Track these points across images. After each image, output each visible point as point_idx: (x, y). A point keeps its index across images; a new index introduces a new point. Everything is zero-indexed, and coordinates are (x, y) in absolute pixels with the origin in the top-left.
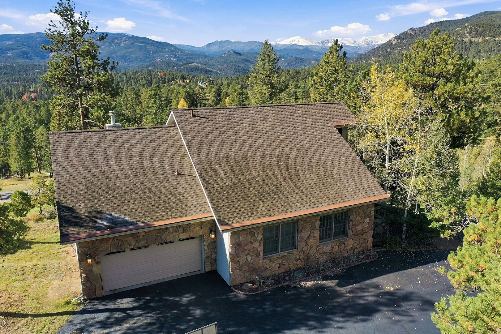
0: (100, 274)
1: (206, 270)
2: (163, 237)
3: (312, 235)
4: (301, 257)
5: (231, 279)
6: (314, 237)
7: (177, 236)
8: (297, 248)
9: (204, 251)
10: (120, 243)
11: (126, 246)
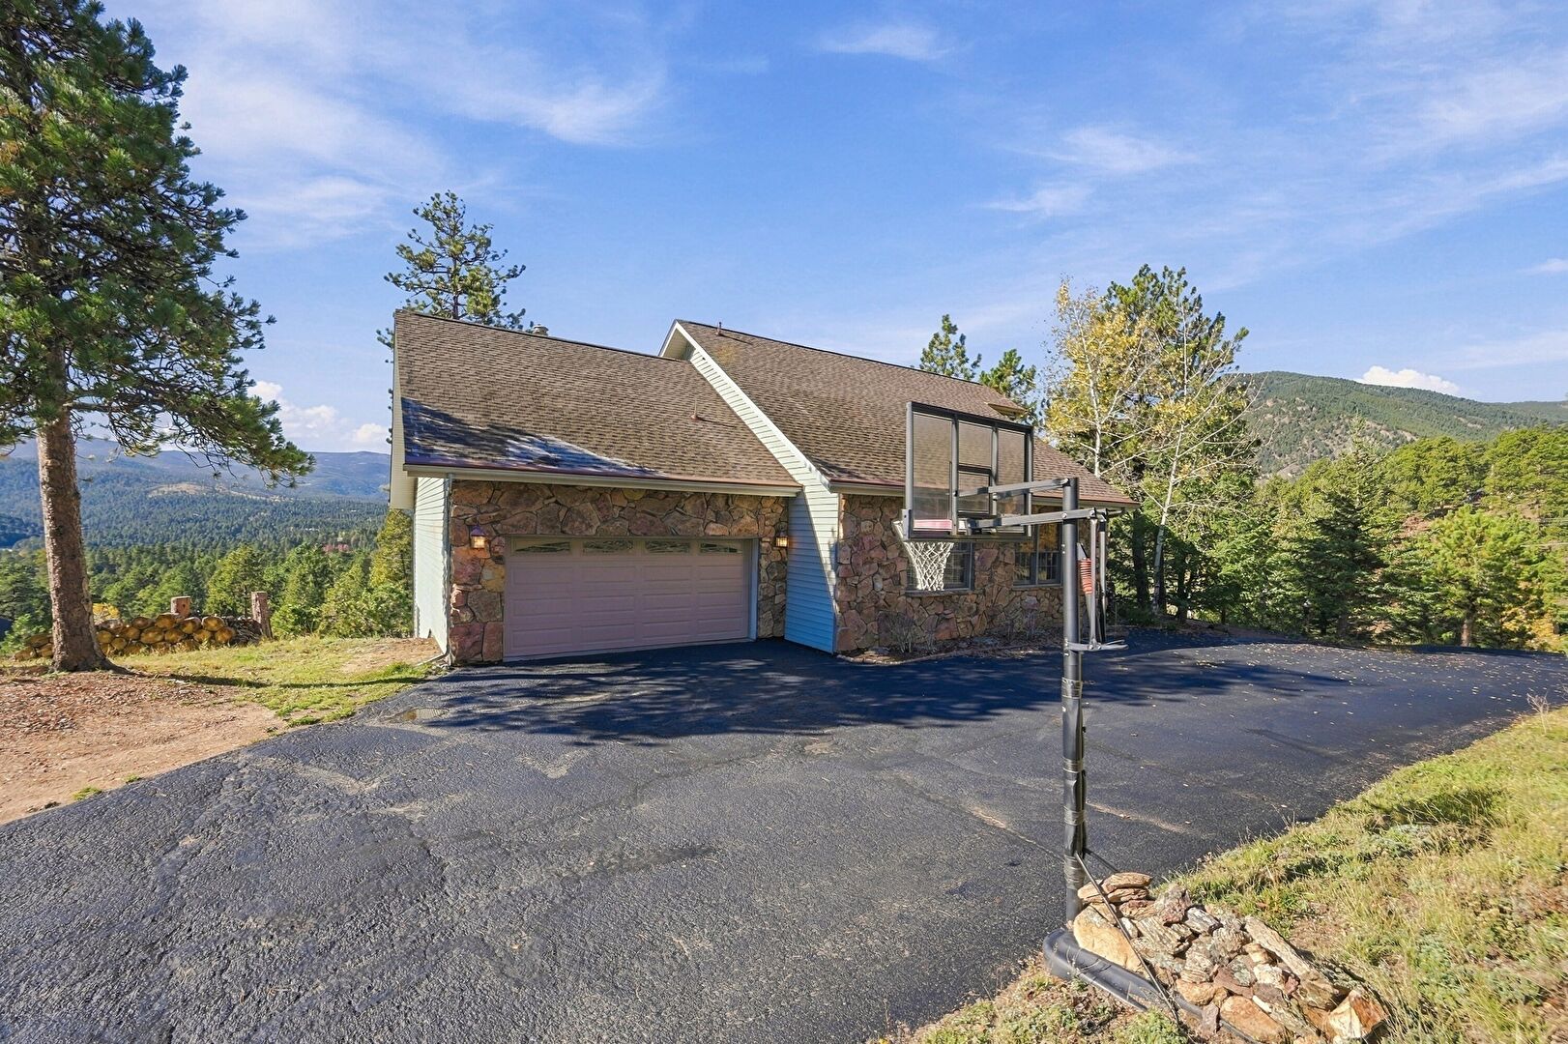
0: (501, 594)
1: (762, 633)
2: (669, 522)
3: (1001, 558)
4: (982, 608)
5: (839, 630)
6: (1006, 564)
7: (701, 528)
8: (973, 585)
9: (759, 581)
10: (562, 514)
11: (577, 524)
